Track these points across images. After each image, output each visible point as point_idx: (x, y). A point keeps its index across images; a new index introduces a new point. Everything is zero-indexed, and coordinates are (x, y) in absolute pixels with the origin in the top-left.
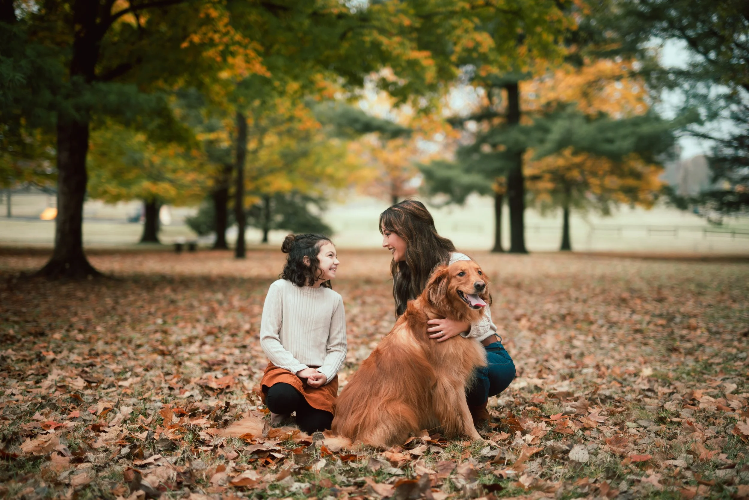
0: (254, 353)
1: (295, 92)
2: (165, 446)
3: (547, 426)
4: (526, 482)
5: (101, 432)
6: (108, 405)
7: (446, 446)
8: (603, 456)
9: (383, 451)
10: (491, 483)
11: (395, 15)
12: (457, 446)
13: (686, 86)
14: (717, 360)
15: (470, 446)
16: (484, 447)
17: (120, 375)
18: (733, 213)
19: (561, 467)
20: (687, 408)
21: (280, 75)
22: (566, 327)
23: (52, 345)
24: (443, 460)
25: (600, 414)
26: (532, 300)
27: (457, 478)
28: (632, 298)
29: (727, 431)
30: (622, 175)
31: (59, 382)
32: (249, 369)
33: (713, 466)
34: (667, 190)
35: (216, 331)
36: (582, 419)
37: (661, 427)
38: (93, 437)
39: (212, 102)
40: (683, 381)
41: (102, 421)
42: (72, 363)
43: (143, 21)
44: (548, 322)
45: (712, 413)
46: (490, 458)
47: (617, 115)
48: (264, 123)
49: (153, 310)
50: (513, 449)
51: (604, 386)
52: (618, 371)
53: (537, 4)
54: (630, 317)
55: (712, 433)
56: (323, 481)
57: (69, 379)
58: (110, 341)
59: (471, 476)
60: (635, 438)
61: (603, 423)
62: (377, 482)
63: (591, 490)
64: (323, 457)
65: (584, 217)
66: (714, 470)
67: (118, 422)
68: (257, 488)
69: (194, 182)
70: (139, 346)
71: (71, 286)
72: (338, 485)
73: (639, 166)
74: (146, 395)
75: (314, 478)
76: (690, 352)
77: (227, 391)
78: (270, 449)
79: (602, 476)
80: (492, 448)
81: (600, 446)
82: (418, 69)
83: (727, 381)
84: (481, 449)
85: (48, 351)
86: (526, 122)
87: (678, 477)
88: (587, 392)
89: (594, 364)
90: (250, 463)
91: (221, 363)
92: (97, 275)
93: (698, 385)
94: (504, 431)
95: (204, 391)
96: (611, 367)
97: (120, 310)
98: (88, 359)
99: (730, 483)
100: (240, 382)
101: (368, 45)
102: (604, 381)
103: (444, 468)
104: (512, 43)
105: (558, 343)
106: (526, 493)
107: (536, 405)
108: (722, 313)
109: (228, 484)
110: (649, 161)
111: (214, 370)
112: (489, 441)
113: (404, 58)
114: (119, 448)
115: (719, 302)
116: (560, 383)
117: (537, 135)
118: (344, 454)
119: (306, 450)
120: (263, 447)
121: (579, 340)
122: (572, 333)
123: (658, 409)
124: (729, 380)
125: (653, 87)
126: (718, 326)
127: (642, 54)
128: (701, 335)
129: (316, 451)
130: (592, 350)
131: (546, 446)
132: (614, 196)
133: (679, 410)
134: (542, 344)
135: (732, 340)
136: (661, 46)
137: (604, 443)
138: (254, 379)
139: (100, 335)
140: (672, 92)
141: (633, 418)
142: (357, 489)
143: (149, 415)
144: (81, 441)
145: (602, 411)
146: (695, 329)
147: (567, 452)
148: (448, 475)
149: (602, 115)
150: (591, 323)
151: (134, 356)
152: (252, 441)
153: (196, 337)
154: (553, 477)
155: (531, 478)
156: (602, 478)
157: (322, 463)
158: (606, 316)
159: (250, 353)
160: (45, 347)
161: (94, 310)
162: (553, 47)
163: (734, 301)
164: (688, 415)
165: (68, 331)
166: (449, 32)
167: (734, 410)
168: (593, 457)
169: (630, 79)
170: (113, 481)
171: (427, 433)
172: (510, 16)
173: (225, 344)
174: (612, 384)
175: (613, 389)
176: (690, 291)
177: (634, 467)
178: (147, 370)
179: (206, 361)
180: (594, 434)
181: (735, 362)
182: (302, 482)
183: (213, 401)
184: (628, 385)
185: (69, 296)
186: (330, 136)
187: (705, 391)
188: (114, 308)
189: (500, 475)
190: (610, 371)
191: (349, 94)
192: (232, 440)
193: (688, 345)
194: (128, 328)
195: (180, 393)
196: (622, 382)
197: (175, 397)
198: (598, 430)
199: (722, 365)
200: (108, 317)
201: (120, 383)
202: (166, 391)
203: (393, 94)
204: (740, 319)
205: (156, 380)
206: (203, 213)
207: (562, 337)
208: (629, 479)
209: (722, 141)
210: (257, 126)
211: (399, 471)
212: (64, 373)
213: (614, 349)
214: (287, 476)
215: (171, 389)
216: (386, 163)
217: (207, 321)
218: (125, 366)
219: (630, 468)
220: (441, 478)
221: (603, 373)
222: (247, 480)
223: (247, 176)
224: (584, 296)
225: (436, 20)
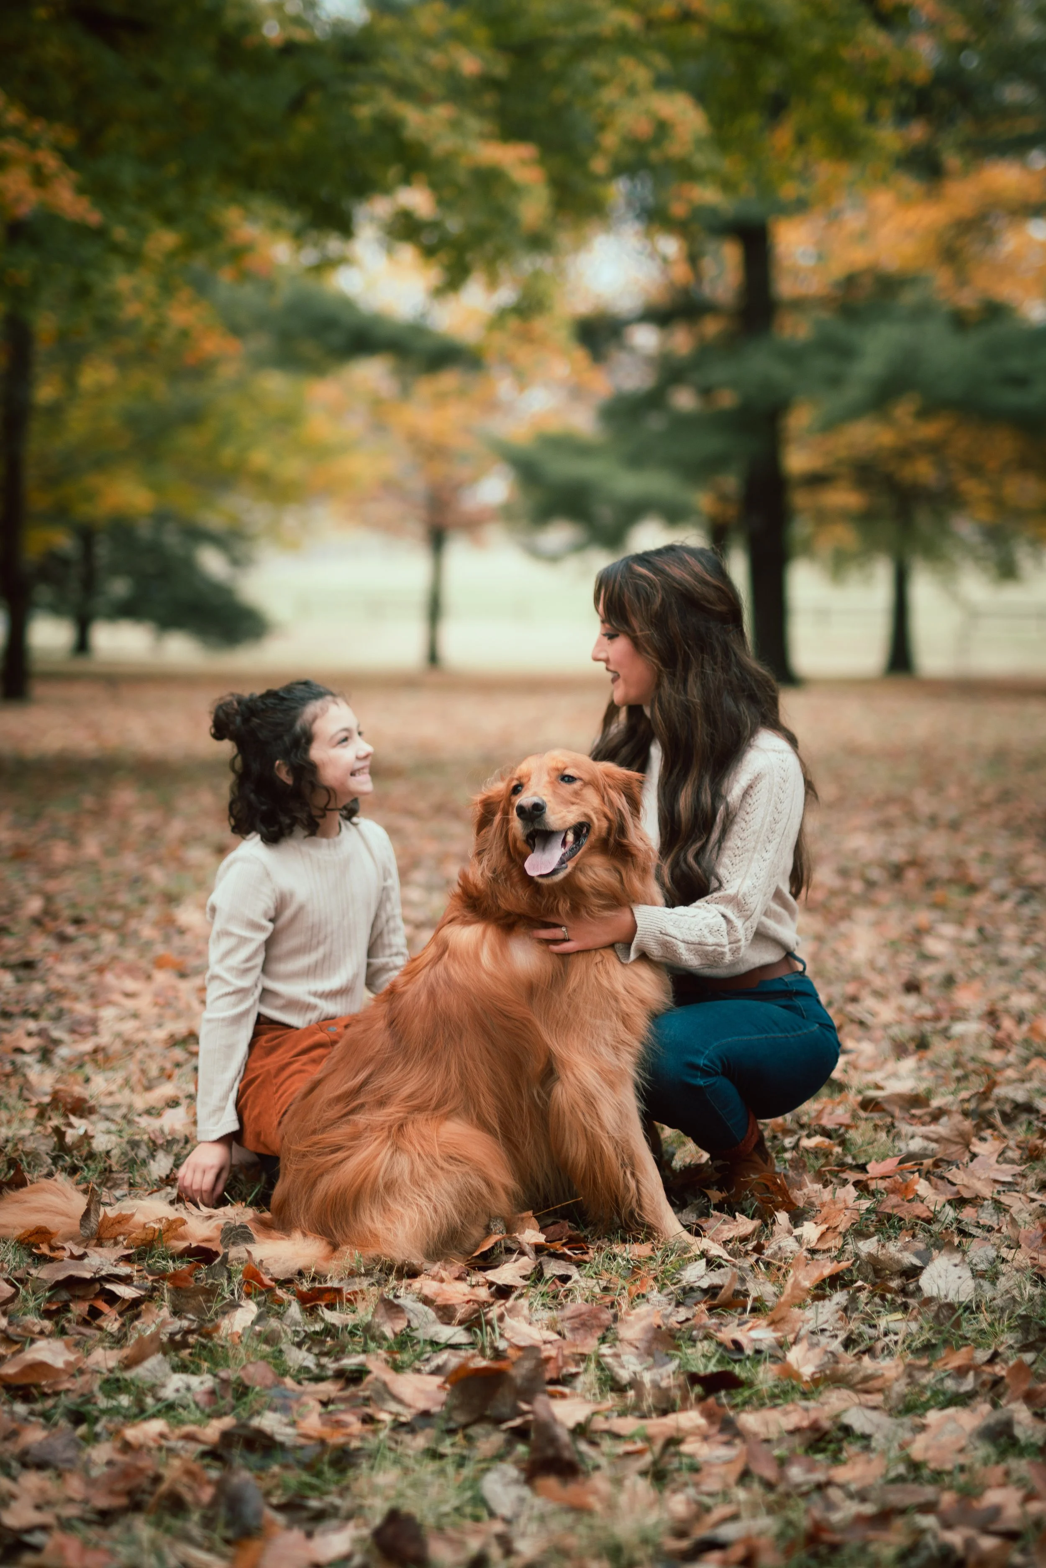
0: (55, 983)
1: (171, 255)
3: (859, 1198)
4: (806, 1361)
7: (586, 1257)
8: (1012, 1283)
9: (414, 1274)
10: (712, 1367)
11: (438, 45)
12: (615, 1257)
15: (651, 1258)
16: (690, 1259)
19: (899, 1316)
21: (129, 209)
22: (908, 901)
24: (579, 1301)
25: (1003, 1157)
27: (617, 1356)
32: (41, 1032)
36: (956, 1175)
44: (857, 886)
46: (705, 1291)
50: (768, 1265)
51: (1010, 1073)
53: (822, 14)
56: (251, 1369)
59: (656, 1347)
61: (1009, 1183)
62: (397, 1368)
63: (983, 1384)
64: (249, 1295)
68: (68, 1391)
72: (293, 1377)
75: (226, 1358)
78: (103, 1273)
79: (1011, 1342)
80: (713, 1264)
81: (1004, 1253)
82: (498, 191)
84: (681, 1268)
86: (792, 329)
88: (964, 1094)
89: (984, 1008)
90: (47, 1314)
94: (743, 1212)
96: (1028, 1015)
100: (16, 1070)
101: (365, 128)
102: (1011, 1058)
103: (583, 1325)
104: (753, 120)
105: (885, 946)
106: (805, 1395)
107: (826, 1133)
112: (704, 1243)
113: (465, 162)
116: (891, 1066)
117: (823, 364)
118: (306, 1287)
119: (202, 1275)
120: (84, 1268)
121: (941, 937)
122: (923, 917)
129: (230, 1278)
130: (978, 965)
131: (857, 1256)
132: (1028, 527)
134: (842, 948)
137: (1014, 1245)
138: (57, 1061)
142: (342, 1389)
145: (1007, 1147)
147: (913, 1273)
148: (590, 1345)
149: (995, 311)
150: (973, 888)
152: (53, 1248)
154: (879, 1345)
155: (818, 1352)
156: (1011, 1347)
157: (248, 1312)
158: (1012, 866)
159: (45, 983)
162: (863, 131)
166: (584, 96)
168: (986, 1285)
171: (534, 1221)
172: (745, 48)
174: (1031, 1066)
175: (1035, 1083)
180: (987, 1216)
182: (193, 1373)
186: (260, 362)
189: (736, 1343)
190: (1025, 1027)
191: (311, 255)
198: (996, 1202)
207: (895, 930)
211: (458, 1334)
214: (152, 1354)
216: (414, 438)
220: (573, 1355)
221: (1009, 1037)
222: (40, 1367)
223: (31, 475)
224: (950, 813)
225: (551, 61)
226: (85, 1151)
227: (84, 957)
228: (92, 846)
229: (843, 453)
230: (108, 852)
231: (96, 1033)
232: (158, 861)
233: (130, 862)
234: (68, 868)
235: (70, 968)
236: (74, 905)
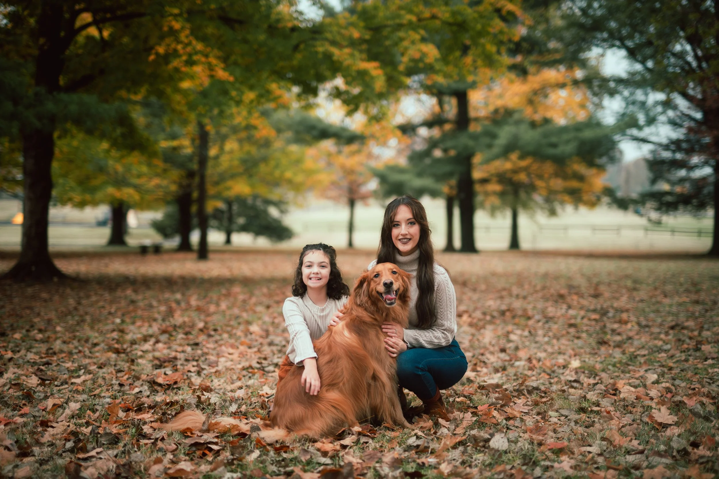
0: (206, 350)
1: (252, 102)
2: (109, 440)
3: (472, 417)
4: (446, 469)
5: (48, 427)
6: (58, 402)
7: (375, 436)
8: (522, 444)
9: (315, 441)
10: (413, 470)
11: (346, 28)
12: (385, 436)
13: (626, 93)
14: (644, 352)
15: (398, 437)
16: (411, 436)
17: (73, 373)
18: (671, 213)
19: (481, 455)
20: (608, 397)
21: (237, 85)
22: (505, 322)
23: (11, 345)
24: (371, 450)
25: (525, 405)
26: (475, 297)
27: (381, 467)
28: (570, 294)
29: (642, 419)
30: (565, 177)
31: (14, 380)
32: (198, 366)
33: (625, 452)
34: (609, 192)
35: (171, 329)
36: (506, 409)
37: (581, 416)
38: (40, 432)
39: (173, 111)
40: (608, 372)
41: (51, 417)
42: (28, 362)
43: (106, 34)
44: (488, 318)
45: (631, 402)
46: (415, 447)
47: (562, 121)
48: (224, 130)
49: (113, 310)
50: (437, 438)
51: (534, 378)
52: (548, 364)
53: (481, 16)
54: (566, 312)
55: (627, 421)
56: (255, 471)
57: (24, 377)
58: (68, 340)
59: (395, 464)
60: (556, 427)
61: (526, 412)
62: (305, 471)
63: (507, 476)
64: (257, 448)
65: (532, 217)
66: (625, 456)
67: (66, 417)
69: (158, 186)
70: (95, 345)
71: (37, 287)
72: (269, 474)
73: (581, 168)
74: (97, 392)
75: (246, 468)
76: (618, 345)
77: (175, 386)
78: (208, 441)
79: (519, 462)
80: (418, 438)
81: (521, 435)
82: (367, 79)
83: (649, 372)
84: (408, 439)
85: (6, 351)
86: (474, 128)
87: (590, 463)
88: (515, 384)
89: (528, 356)
90: (188, 455)
91: (173, 360)
92: (62, 277)
93: (622, 376)
95: (152, 387)
96: (542, 359)
97: (81, 311)
98: (45, 358)
99: (637, 468)
100: (189, 378)
101: (320, 56)
102: (534, 373)
103: (371, 457)
104: (458, 54)
105: (495, 337)
107: (465, 396)
108: (654, 308)
109: (164, 475)
110: (591, 164)
111: (164, 367)
112: (416, 431)
113: (354, 68)
114: (64, 442)
115: (651, 297)
116: (491, 375)
117: (486, 140)
118: (278, 446)
119: (242, 442)
120: (201, 439)
121: (515, 334)
122: (510, 328)
123: (580, 399)
124: (651, 371)
125: (595, 94)
126: (647, 320)
127: (583, 64)
128: (631, 328)
129: (251, 443)
130: (527, 343)
131: (469, 435)
132: (559, 197)
133: (600, 400)
134: (481, 338)
135: (660, 333)
136: (602, 55)
137: (525, 432)
138: (202, 375)
139: (59, 335)
140: (612, 99)
141: (556, 407)
142: (286, 478)
143: (97, 410)
144: (28, 436)
145: (528, 401)
146: (626, 323)
147: (488, 440)
148: (373, 464)
149: (547, 121)
150: (529, 318)
151: (90, 355)
152: (191, 433)
153: (151, 336)
154: (473, 464)
155: (451, 465)
156: (519, 464)
157: (257, 453)
158: (543, 312)
159: (202, 350)
160: (4, 347)
161: (56, 311)
162: (496, 57)
163: (666, 296)
164: (608, 404)
165: (28, 331)
166: (396, 44)
167: (652, 399)
168: (513, 444)
169: (573, 87)
170: (55, 473)
172: (455, 28)
173: (178, 342)
174: (541, 376)
175: (541, 381)
176: (626, 287)
177: (550, 454)
178: (100, 368)
179: (158, 359)
180: (517, 423)
181: (659, 353)
182: (235, 473)
183: (161, 396)
184: (556, 377)
185: (34, 297)
186: (289, 142)
187: (627, 381)
188: (76, 309)
189: (423, 463)
190: (541, 363)
191: (303, 103)
192: (172, 434)
193: (618, 338)
194: (87, 328)
195: (130, 389)
196: (551, 374)
197: (124, 393)
198: (521, 419)
199: (647, 357)
200: (69, 317)
201: (73, 380)
202: (116, 387)
203: (346, 102)
204: (669, 313)
205: (108, 377)
206: (168, 216)
207: (500, 332)
208: (544, 465)
209: (660, 145)
210: (218, 133)
211: (328, 461)
212: (20, 372)
213: (548, 343)
214: (221, 467)
215: (121, 385)
216: (343, 168)
217: (164, 320)
218: (80, 364)
219: (546, 455)
220: (366, 467)
221: (534, 366)
222: (181, 470)
223: (209, 181)
224: (525, 293)
225: (385, 32)
226: (207, 403)
227: (216, 342)
228: (223, 306)
229: (493, 171)
230: (229, 308)
231: (217, 366)
232: (246, 311)
233: (236, 311)
234: (214, 313)
235: (211, 345)
236: (214, 325)
